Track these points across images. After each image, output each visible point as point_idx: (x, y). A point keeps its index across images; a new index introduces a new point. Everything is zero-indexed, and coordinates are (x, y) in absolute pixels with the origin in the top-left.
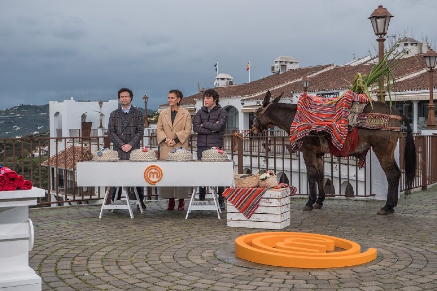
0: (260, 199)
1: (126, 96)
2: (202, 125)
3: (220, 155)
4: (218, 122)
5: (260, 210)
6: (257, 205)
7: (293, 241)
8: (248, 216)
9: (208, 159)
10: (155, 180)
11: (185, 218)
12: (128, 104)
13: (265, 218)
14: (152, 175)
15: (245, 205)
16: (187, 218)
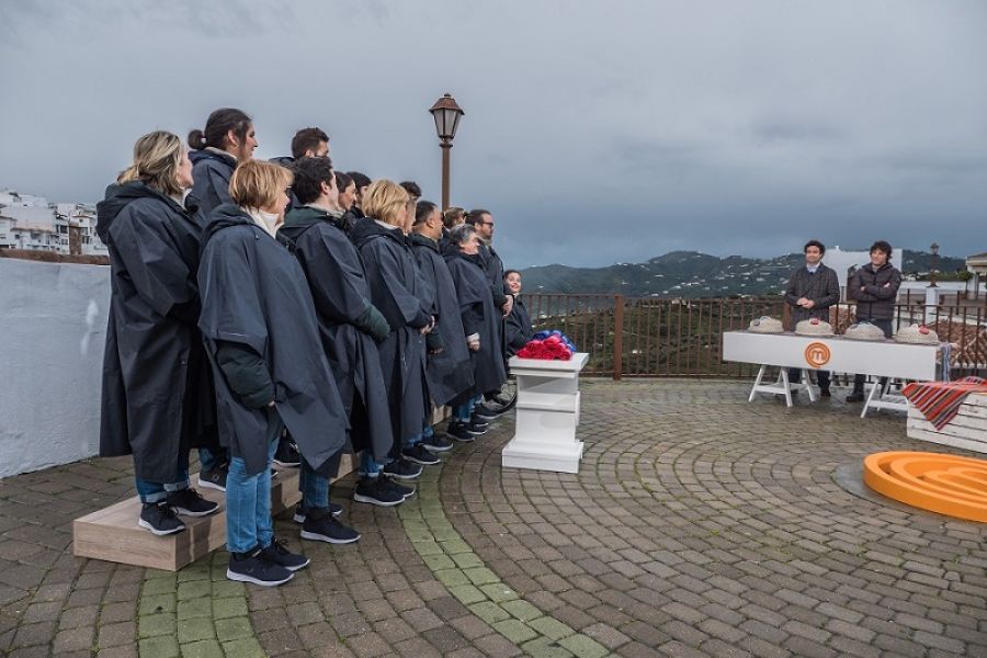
0: (958, 406)
1: (815, 252)
2: (863, 288)
3: (922, 336)
4: (887, 285)
5: (957, 420)
6: (955, 412)
7: (963, 473)
8: (939, 426)
9: (902, 340)
10: (820, 361)
11: (860, 415)
12: (816, 263)
13: (966, 432)
14: (815, 355)
15: (935, 411)
16: (862, 416)
